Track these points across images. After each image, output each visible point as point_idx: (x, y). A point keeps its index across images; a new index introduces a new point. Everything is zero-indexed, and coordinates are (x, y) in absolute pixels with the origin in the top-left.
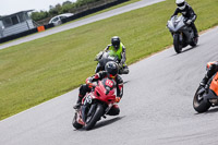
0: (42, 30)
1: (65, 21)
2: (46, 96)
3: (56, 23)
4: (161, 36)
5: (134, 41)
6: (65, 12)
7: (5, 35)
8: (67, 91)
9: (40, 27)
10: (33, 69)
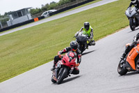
0: (36, 20)
1: (51, 14)
2: (39, 63)
3: (46, 16)
4: (113, 24)
6: (52, 9)
7: (14, 24)
9: (36, 19)
10: (31, 45)
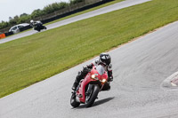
0: (3, 37)
1: (22, 29)
2: (7, 91)
3: (15, 31)
4: (101, 42)
5: (79, 46)
6: (22, 22)
8: (25, 86)
